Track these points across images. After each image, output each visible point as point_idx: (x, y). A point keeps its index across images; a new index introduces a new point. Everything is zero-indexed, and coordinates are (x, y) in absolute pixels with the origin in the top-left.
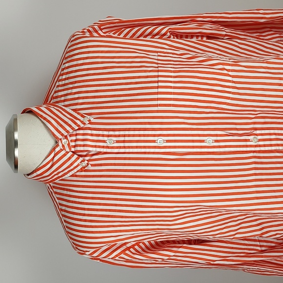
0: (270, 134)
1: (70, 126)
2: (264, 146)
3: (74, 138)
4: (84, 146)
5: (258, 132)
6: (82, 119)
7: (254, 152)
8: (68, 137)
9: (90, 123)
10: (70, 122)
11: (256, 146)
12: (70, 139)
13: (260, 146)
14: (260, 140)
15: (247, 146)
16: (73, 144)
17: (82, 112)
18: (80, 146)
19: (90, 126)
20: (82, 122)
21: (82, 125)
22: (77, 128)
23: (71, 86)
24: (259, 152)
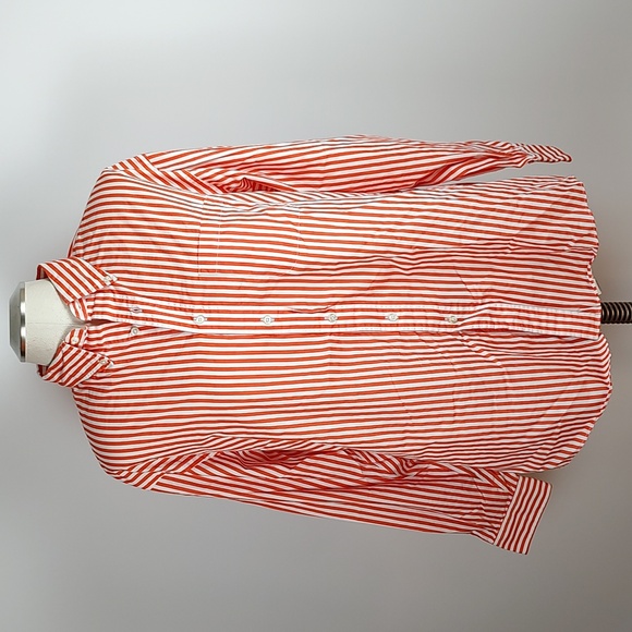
0: (355, 310)
1: (86, 287)
2: (346, 326)
3: (92, 303)
4: (103, 313)
5: (337, 307)
6: (102, 278)
7: (331, 334)
8: (84, 301)
9: (113, 284)
10: (87, 283)
11: (333, 326)
12: (86, 304)
13: (339, 326)
14: (339, 318)
15: (320, 327)
16: (90, 311)
17: (104, 269)
18: (98, 313)
19: (112, 288)
20: (102, 282)
21: (101, 287)
22: (94, 290)
23: (91, 234)
24: (339, 334)
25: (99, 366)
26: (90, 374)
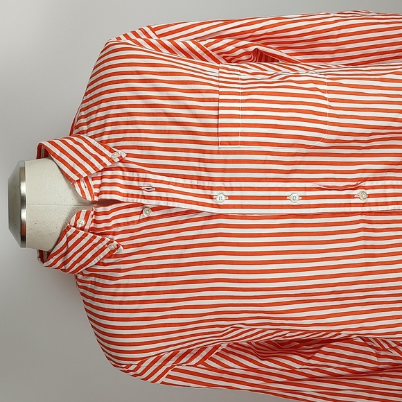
0: (386, 187)
1: (92, 165)
2: (376, 204)
3: (98, 182)
4: (111, 192)
5: (367, 184)
6: (110, 155)
7: (362, 213)
8: (90, 180)
9: (122, 160)
10: (93, 160)
11: (364, 205)
12: (92, 183)
13: (370, 205)
14: (370, 196)
15: (350, 205)
16: (96, 190)
17: (111, 145)
18: (106, 192)
19: (121, 165)
20: (110, 159)
21: (109, 164)
22: (101, 168)
24: (370, 213)
25: (106, 252)
26: (96, 260)
